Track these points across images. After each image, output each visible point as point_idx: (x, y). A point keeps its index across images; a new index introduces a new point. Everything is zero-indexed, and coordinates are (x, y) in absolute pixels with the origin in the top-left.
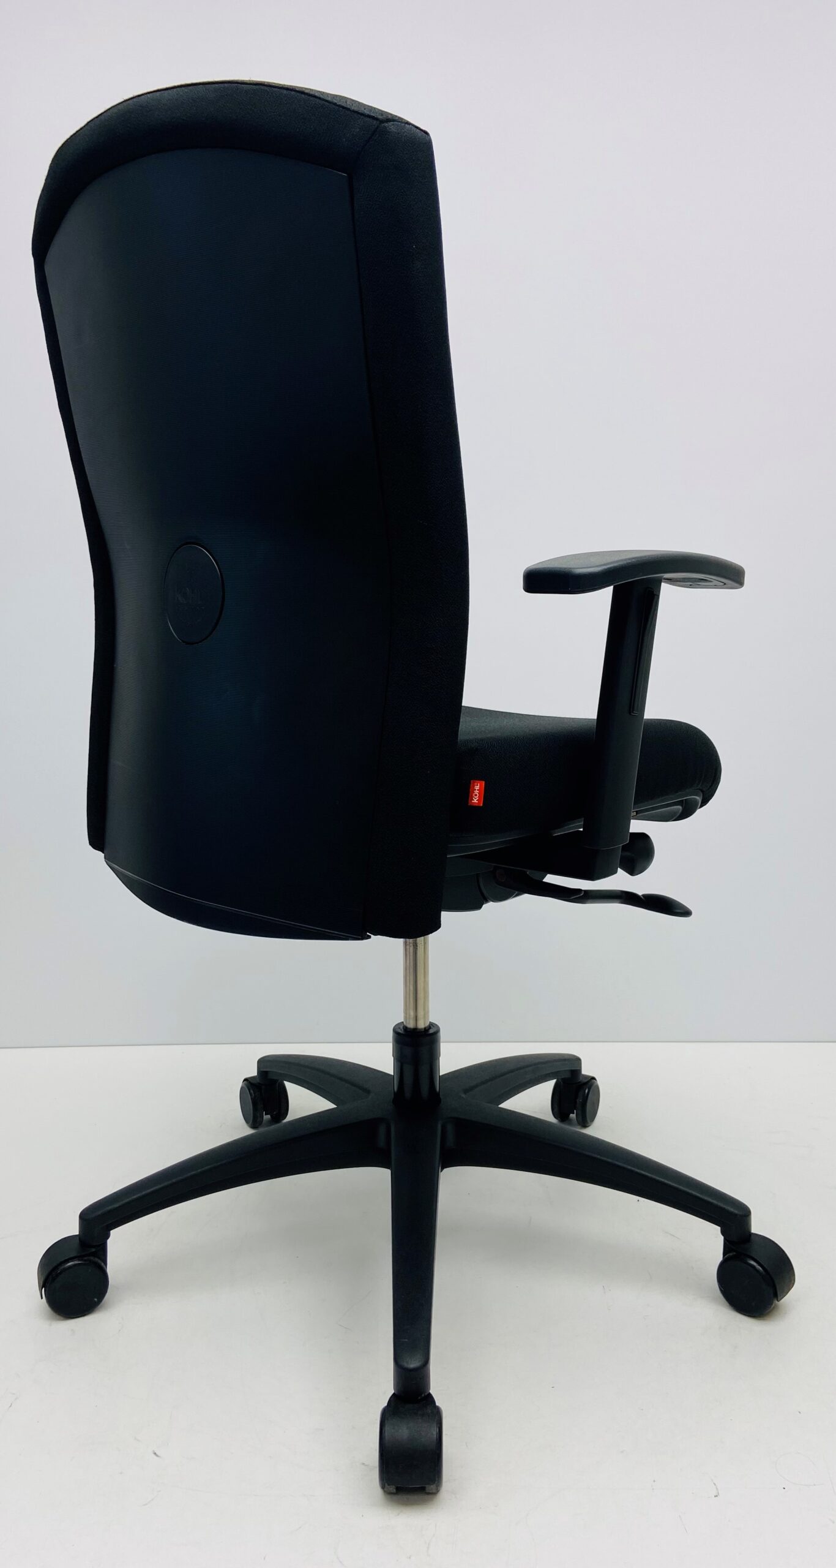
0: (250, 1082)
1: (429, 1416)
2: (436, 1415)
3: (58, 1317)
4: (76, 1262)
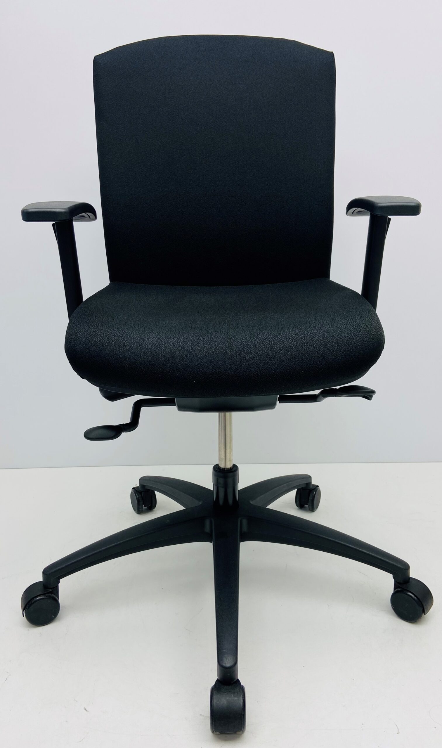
0: (136, 490)
1: (238, 693)
2: (242, 690)
3: (33, 626)
4: (41, 597)
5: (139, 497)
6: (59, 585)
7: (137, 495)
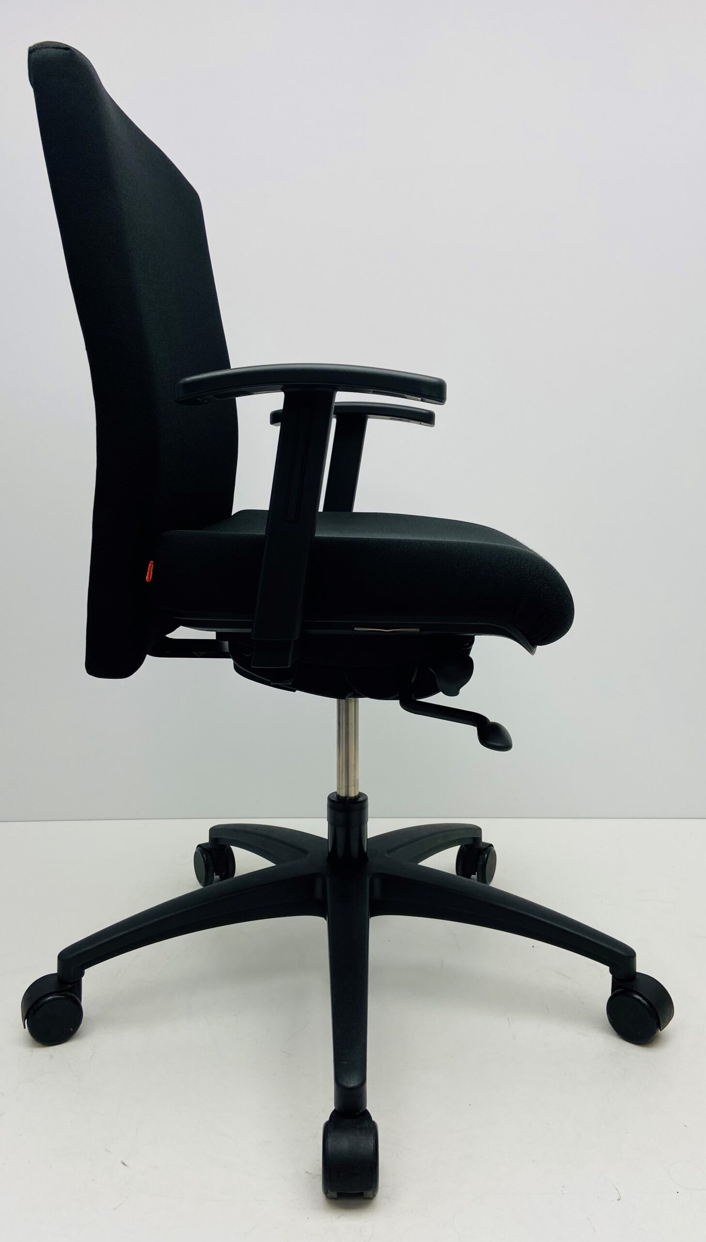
0: (203, 848)
1: (366, 1129)
2: (372, 1129)
3: (38, 1044)
4: (55, 997)
5: (207, 860)
6: (83, 979)
7: (204, 856)
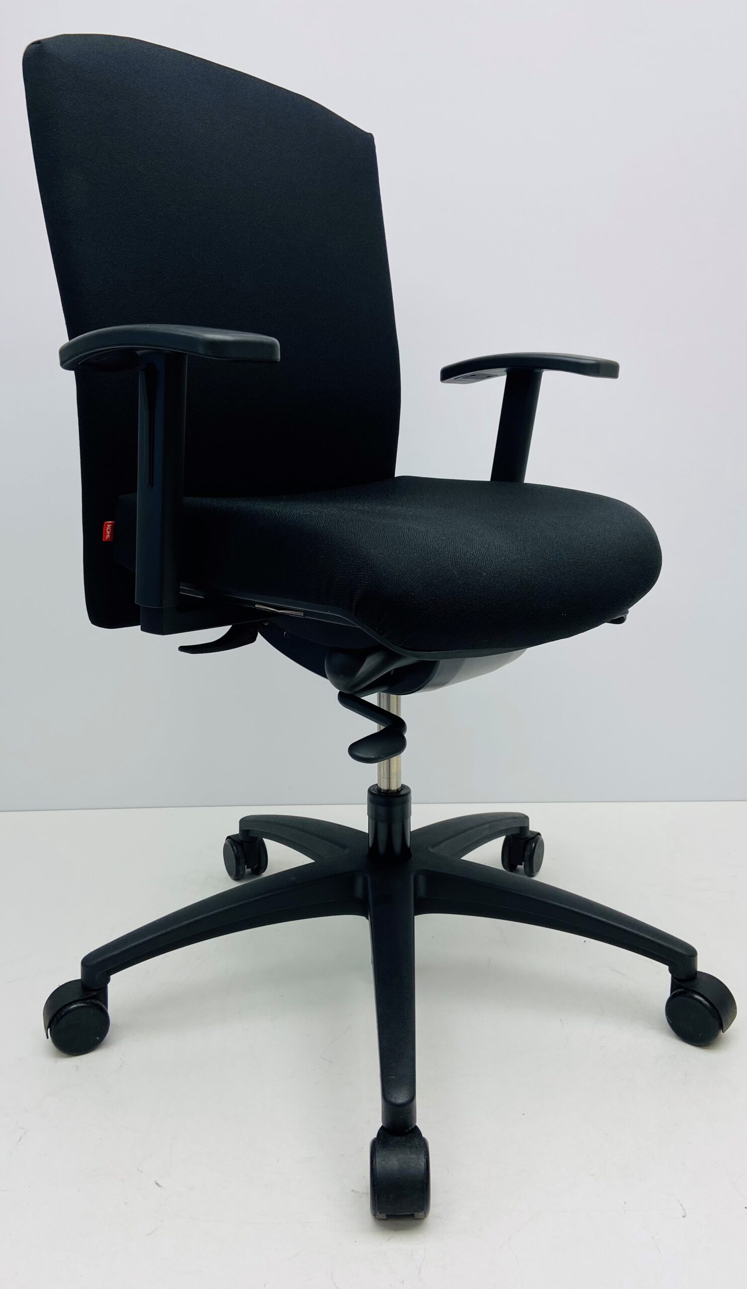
0: (233, 840)
1: (416, 1148)
2: (423, 1146)
3: (63, 1054)
4: (79, 1005)
5: (238, 852)
6: (109, 985)
7: (234, 848)
